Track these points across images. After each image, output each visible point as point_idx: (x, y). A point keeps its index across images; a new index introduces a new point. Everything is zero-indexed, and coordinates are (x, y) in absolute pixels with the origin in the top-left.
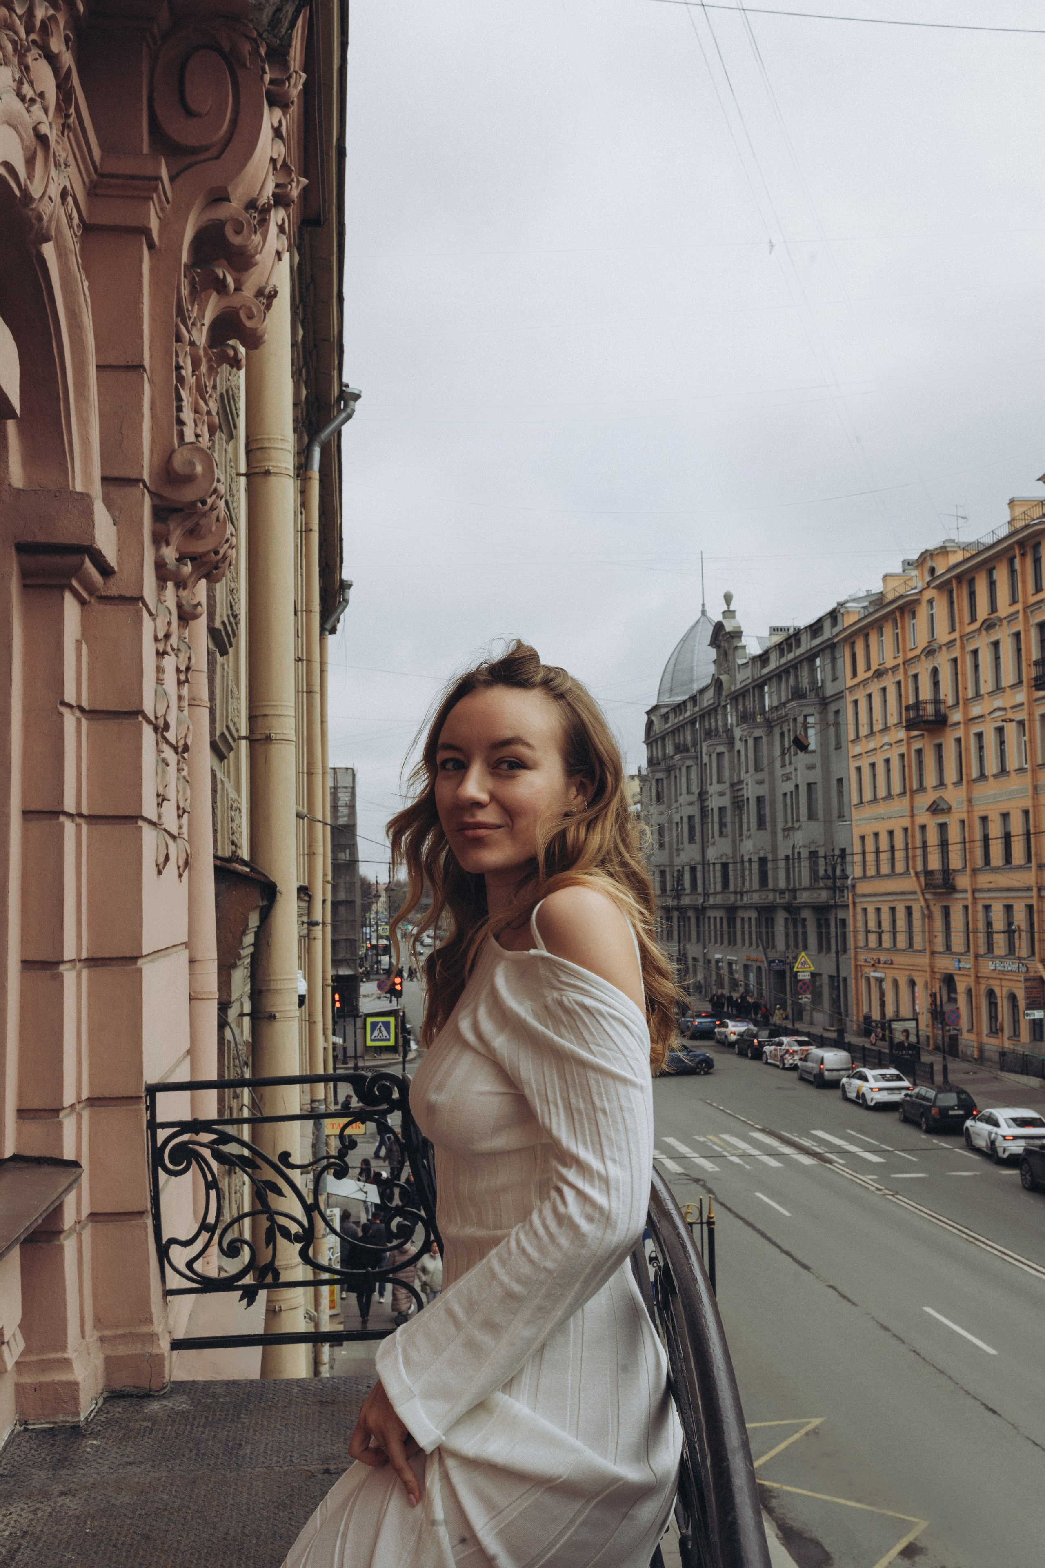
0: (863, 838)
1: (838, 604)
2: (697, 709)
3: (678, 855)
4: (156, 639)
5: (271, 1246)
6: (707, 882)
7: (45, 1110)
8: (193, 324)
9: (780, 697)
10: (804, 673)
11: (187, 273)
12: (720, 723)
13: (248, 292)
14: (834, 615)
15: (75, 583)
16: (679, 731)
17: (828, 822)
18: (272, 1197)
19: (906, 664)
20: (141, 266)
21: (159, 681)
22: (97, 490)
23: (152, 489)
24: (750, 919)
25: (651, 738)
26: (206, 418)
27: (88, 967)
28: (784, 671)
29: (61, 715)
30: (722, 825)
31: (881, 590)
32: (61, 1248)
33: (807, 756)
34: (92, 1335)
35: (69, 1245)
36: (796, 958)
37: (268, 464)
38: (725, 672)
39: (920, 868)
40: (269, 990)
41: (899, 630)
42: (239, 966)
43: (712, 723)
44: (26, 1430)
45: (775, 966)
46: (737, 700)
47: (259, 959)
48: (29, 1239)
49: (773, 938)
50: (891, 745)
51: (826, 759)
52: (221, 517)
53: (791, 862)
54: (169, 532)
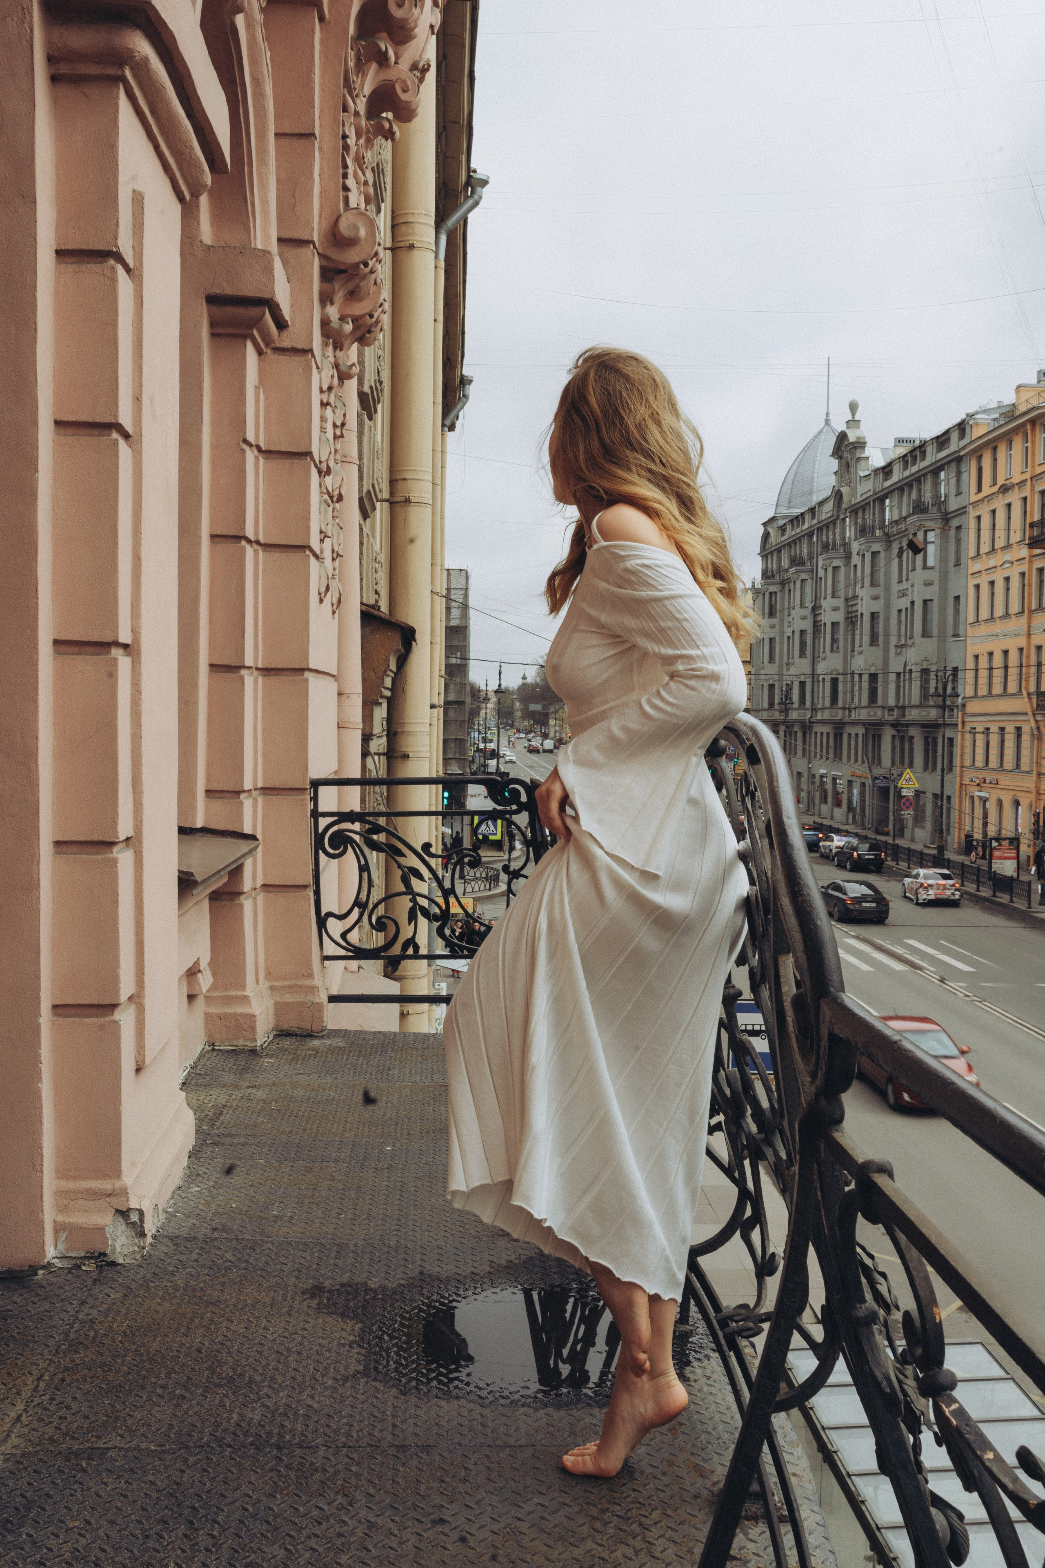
0: (977, 657)
1: (967, 415)
2: (815, 521)
3: (788, 669)
4: (321, 391)
5: (413, 923)
6: (816, 696)
7: (228, 792)
8: (357, 96)
9: (900, 508)
10: (927, 487)
11: (354, 46)
12: (838, 536)
13: (404, 65)
14: (962, 427)
15: (255, 333)
16: (795, 543)
17: (942, 638)
18: (414, 881)
19: (1034, 480)
20: (313, 38)
21: (323, 430)
22: (274, 248)
23: (320, 251)
24: (857, 735)
25: (767, 551)
26: (362, 188)
27: (263, 676)
28: (906, 484)
29: (244, 451)
30: (834, 640)
31: (1014, 401)
32: (241, 906)
33: (927, 572)
34: (264, 985)
35: (247, 904)
36: (900, 775)
37: (412, 238)
38: (846, 485)
39: (1032, 689)
40: (403, 732)
41: (1029, 444)
42: (380, 704)
43: (829, 536)
44: (214, 1050)
45: (880, 783)
46: (856, 513)
47: (395, 704)
48: (215, 897)
49: (879, 755)
50: (1012, 563)
51: (944, 577)
52: (379, 281)
53: (902, 679)
54: (333, 292)
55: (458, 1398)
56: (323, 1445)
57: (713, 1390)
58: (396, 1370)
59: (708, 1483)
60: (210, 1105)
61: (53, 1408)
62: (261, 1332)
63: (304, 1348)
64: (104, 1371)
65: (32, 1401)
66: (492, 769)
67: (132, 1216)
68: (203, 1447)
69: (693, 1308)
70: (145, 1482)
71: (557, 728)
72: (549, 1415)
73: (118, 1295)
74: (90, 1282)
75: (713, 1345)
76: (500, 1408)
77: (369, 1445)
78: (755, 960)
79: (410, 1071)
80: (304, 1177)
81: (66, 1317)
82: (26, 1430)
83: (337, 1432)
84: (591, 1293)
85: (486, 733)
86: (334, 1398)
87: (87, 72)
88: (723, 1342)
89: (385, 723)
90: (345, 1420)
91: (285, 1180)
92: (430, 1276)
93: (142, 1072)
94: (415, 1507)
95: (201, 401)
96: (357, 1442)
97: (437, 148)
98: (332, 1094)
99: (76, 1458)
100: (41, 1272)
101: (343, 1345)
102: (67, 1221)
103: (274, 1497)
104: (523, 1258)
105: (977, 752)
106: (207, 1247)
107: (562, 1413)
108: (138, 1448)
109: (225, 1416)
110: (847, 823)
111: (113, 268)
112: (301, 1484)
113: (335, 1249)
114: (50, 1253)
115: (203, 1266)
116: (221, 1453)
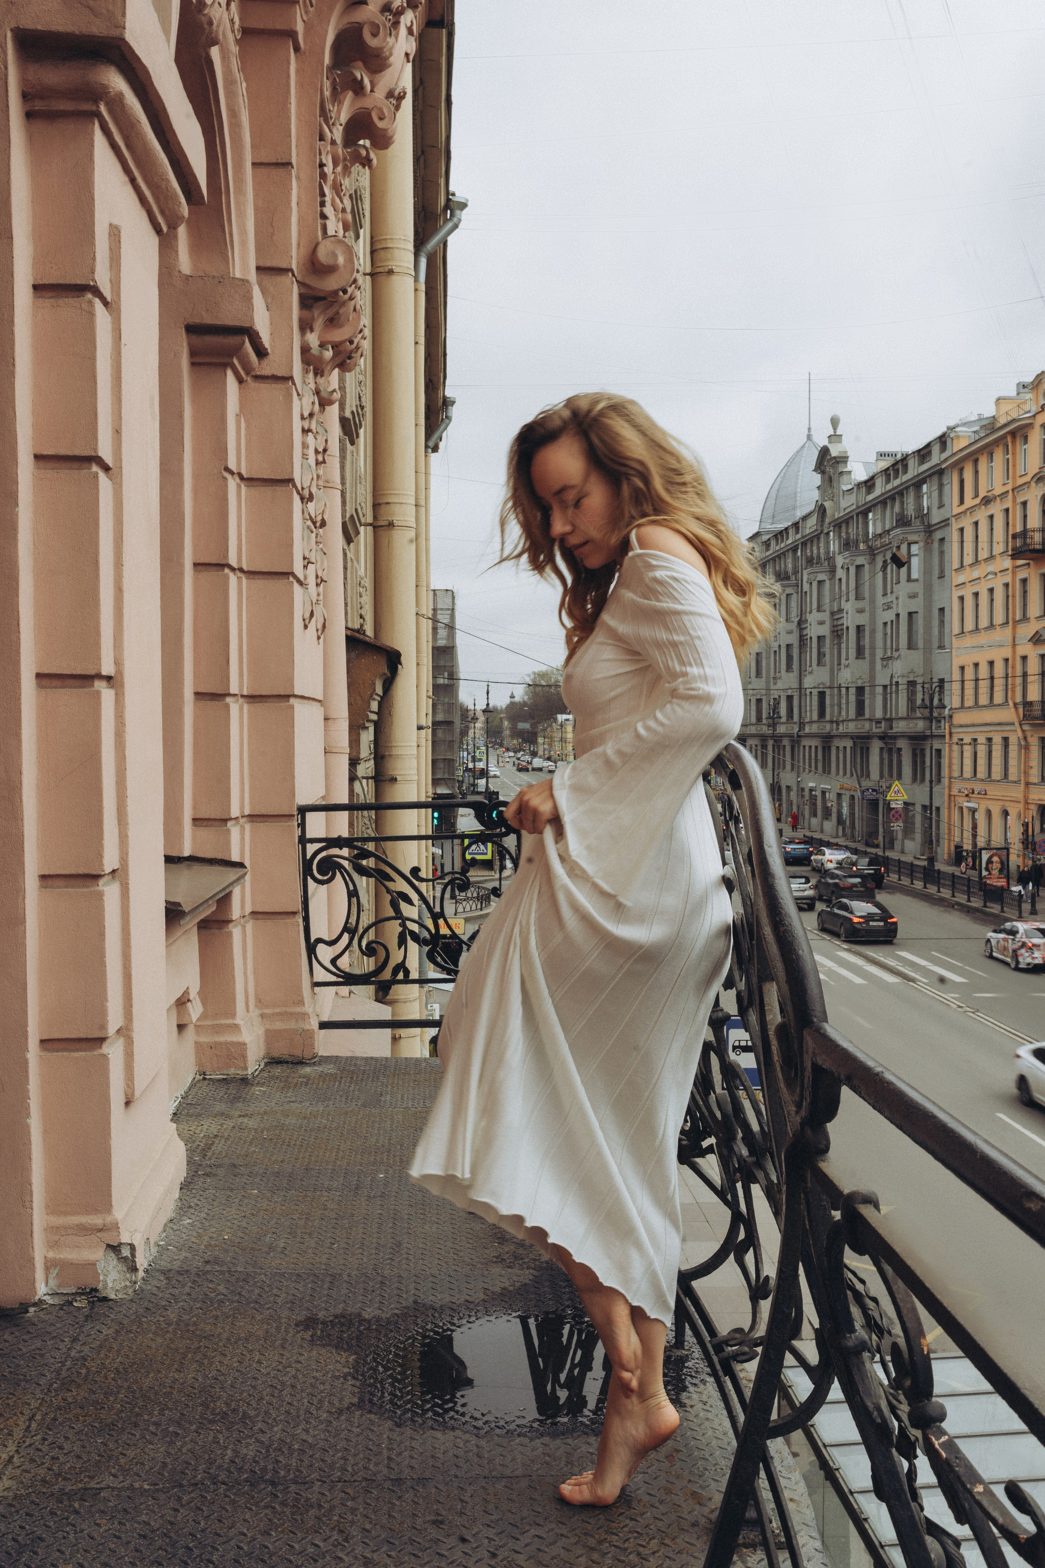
0: (962, 668)
1: (948, 428)
2: (799, 536)
3: (775, 684)
4: (303, 418)
5: (403, 947)
6: (803, 710)
7: (214, 820)
8: (333, 124)
9: (884, 524)
10: (910, 500)
11: (329, 75)
12: (822, 551)
13: (380, 93)
14: (943, 440)
15: (236, 361)
16: (780, 558)
17: (928, 650)
18: (403, 906)
19: (1015, 491)
20: (288, 68)
21: (305, 456)
22: (252, 276)
23: (298, 279)
24: (845, 748)
26: (340, 215)
27: (249, 703)
28: (888, 498)
29: (225, 479)
30: (821, 655)
31: (994, 414)
32: (230, 935)
33: (911, 584)
34: (255, 1012)
35: (236, 932)
36: (889, 787)
37: (391, 263)
38: (829, 499)
39: (1019, 699)
40: (390, 756)
41: (1010, 456)
42: (367, 728)
43: (814, 550)
44: (204, 1079)
45: (869, 795)
46: (840, 527)
47: (382, 728)
48: (204, 925)
49: (868, 767)
50: (996, 574)
51: (928, 589)
52: (358, 307)
53: (889, 691)
54: (313, 319)
55: (453, 1429)
56: (318, 1480)
57: (709, 1415)
58: (391, 1402)
59: (706, 1511)
60: (202, 1135)
61: (45, 1448)
62: (255, 1365)
63: (298, 1381)
64: (97, 1409)
65: (24, 1442)
66: (482, 789)
67: (123, 1251)
68: (197, 1484)
69: (688, 1332)
70: (139, 1523)
71: (546, 746)
72: (545, 1445)
73: (111, 1331)
74: (81, 1318)
75: (708, 1370)
76: (496, 1438)
77: (366, 1479)
78: (742, 986)
79: (403, 1096)
80: (297, 1207)
81: (57, 1354)
82: (18, 1472)
83: (332, 1466)
84: (586, 1319)
85: (474, 752)
86: (328, 1432)
87: (62, 107)
88: (718, 1367)
89: (372, 746)
90: (340, 1454)
91: (278, 1210)
92: (424, 1305)
93: (132, 1105)
94: (412, 1541)
95: (182, 430)
96: (353, 1476)
97: (415, 172)
98: (324, 1121)
99: (69, 1499)
100: (32, 1310)
101: (337, 1378)
102: (58, 1257)
103: (270, 1534)
104: (518, 1285)
105: (965, 762)
106: (199, 1280)
107: (558, 1442)
108: (131, 1488)
109: (219, 1452)
110: (837, 836)
111: (90, 302)
112: (296, 1520)
113: (328, 1279)
114: (42, 1290)
115: (195, 1300)
116: (215, 1490)
